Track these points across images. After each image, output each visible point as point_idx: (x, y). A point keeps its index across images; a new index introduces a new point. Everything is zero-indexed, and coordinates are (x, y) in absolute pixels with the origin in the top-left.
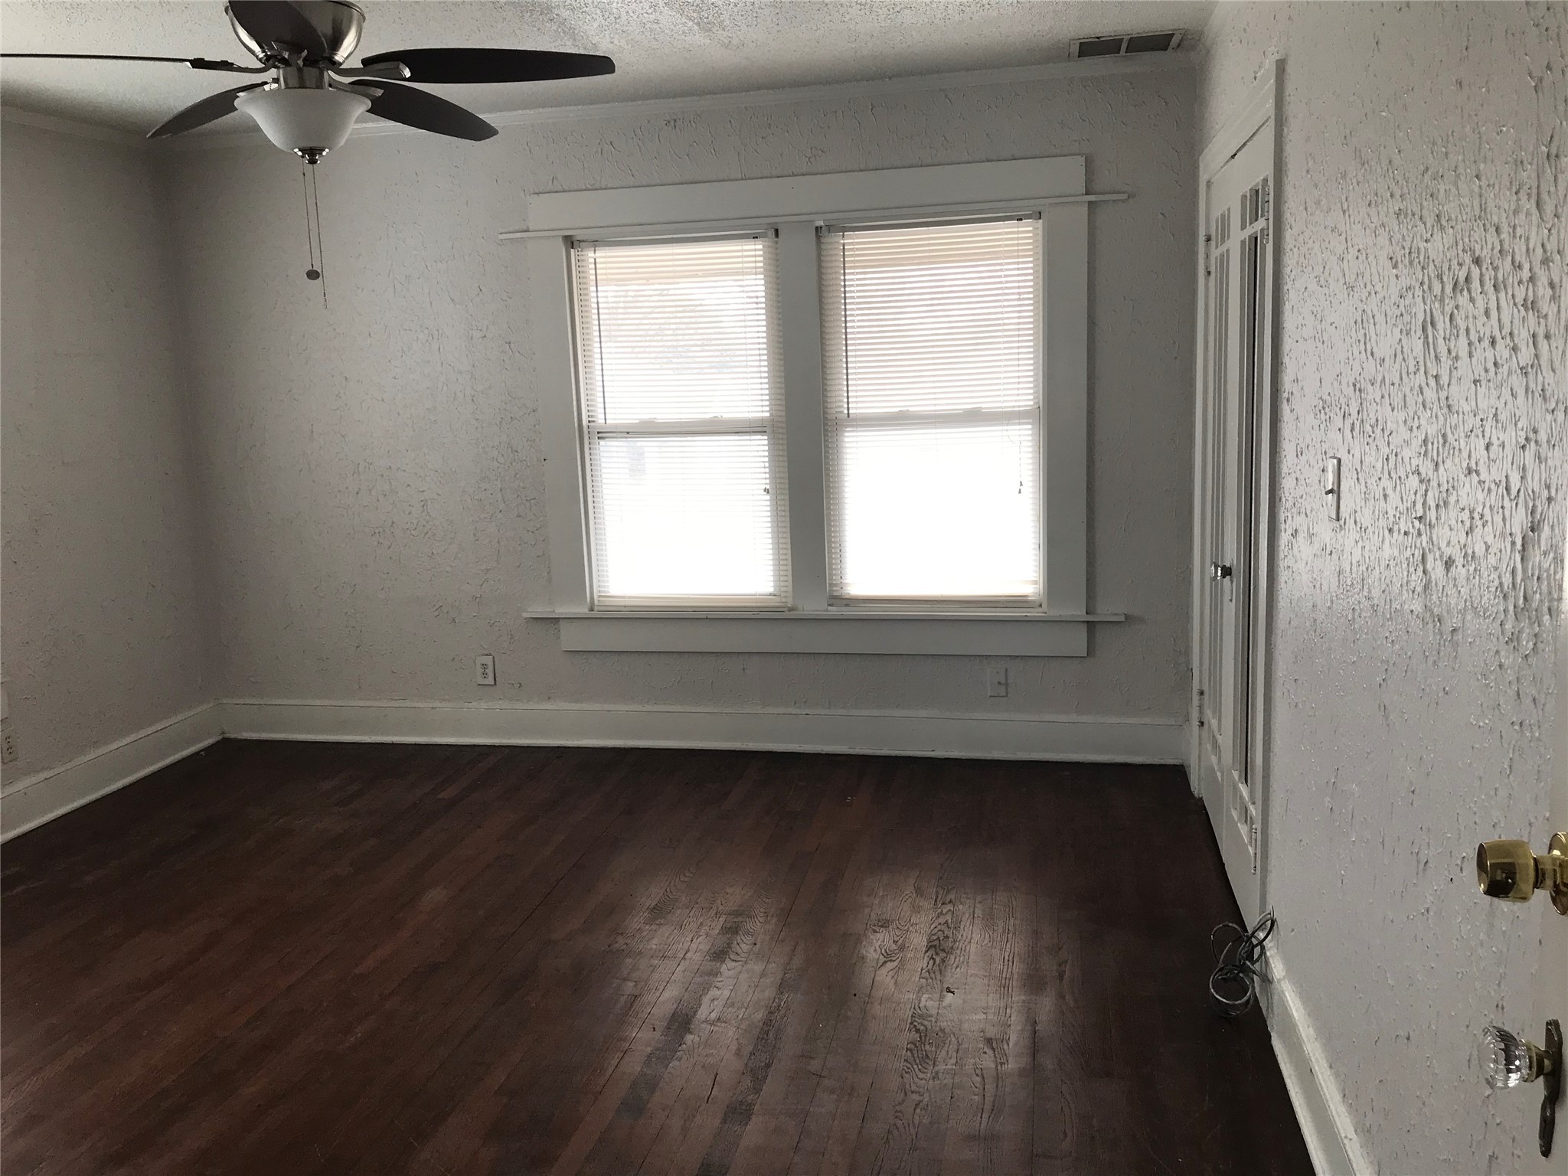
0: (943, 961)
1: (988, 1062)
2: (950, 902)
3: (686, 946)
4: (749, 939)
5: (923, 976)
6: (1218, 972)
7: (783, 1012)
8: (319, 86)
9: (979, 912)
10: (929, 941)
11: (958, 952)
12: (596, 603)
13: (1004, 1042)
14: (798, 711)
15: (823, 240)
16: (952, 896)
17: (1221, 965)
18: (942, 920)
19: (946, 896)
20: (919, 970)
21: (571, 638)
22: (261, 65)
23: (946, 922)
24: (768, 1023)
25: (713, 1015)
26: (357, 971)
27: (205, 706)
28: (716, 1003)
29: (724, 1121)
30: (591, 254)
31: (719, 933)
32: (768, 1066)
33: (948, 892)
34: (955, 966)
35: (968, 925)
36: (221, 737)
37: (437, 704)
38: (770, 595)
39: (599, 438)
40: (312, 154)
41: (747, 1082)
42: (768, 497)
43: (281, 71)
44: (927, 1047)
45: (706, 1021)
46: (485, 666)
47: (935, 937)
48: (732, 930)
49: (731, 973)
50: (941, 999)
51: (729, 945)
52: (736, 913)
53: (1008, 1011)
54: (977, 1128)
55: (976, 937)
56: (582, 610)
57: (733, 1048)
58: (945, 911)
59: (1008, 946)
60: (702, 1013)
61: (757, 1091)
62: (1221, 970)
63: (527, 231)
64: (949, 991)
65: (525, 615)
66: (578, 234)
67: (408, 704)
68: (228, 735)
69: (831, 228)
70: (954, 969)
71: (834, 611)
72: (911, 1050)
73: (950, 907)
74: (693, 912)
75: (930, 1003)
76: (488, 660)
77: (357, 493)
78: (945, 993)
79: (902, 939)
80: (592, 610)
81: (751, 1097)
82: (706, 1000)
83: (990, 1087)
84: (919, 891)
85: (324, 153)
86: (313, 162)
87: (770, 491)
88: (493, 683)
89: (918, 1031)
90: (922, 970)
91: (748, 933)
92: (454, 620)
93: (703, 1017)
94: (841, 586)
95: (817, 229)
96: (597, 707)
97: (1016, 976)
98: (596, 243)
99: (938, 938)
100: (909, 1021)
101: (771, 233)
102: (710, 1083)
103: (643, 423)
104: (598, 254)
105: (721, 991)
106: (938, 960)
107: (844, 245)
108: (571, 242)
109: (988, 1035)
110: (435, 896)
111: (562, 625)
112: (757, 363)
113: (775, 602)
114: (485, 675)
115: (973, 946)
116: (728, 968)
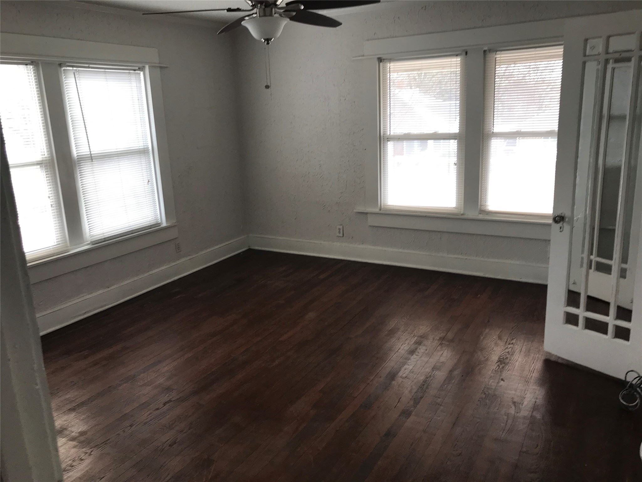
0: (503, 367)
1: (512, 411)
2: (512, 343)
3: (399, 347)
4: (424, 348)
5: (493, 372)
6: (625, 390)
7: (431, 378)
8: (271, 15)
9: (524, 349)
10: (499, 358)
11: (511, 364)
12: (382, 207)
13: (521, 404)
14: (462, 257)
15: (487, 56)
16: (514, 341)
17: (627, 388)
18: (507, 350)
19: (511, 341)
20: (492, 370)
21: (372, 221)
22: (251, 8)
23: (508, 352)
24: (425, 381)
25: (404, 375)
26: (280, 339)
27: (243, 237)
28: (406, 371)
29: (400, 415)
30: (388, 65)
31: (413, 344)
32: (421, 398)
33: (512, 339)
34: (507, 370)
35: (518, 354)
36: (249, 248)
37: (322, 242)
38: (454, 208)
39: (387, 141)
40: (268, 40)
41: (412, 403)
42: (456, 167)
43: (258, 10)
44: (487, 401)
45: (401, 377)
46: (339, 229)
47: (502, 357)
48: (419, 343)
49: (415, 360)
50: (498, 383)
51: (416, 349)
52: (421, 337)
53: (526, 392)
54: (500, 436)
55: (520, 359)
56: (377, 210)
57: (409, 389)
58: (509, 347)
59: (533, 365)
60: (400, 374)
61: (415, 407)
62: (626, 390)
63: (363, 56)
64: (502, 380)
65: (355, 211)
66: (383, 57)
67: (311, 241)
68: (251, 248)
69: (490, 51)
70: (507, 371)
71: (481, 217)
72: (480, 401)
73: (511, 346)
74: (404, 334)
75: (493, 384)
76: (341, 227)
77: (297, 161)
78: (500, 381)
79: (487, 357)
80: (380, 210)
81: (412, 409)
82: (403, 369)
83: (510, 422)
84: (500, 338)
85: (272, 40)
86: (268, 43)
87: (457, 164)
88: (342, 235)
89: (485, 394)
90: (493, 370)
91: (424, 345)
92: (329, 211)
93: (400, 375)
94: (485, 206)
95: (485, 51)
96: (381, 248)
97: (532, 379)
98: (391, 60)
99: (503, 358)
100: (482, 390)
101: (464, 53)
102: (397, 401)
103: (405, 135)
104: (391, 64)
105: (409, 367)
106: (501, 366)
107: (496, 58)
108: (380, 60)
109: (514, 400)
110: (311, 315)
111: (368, 215)
112: (455, 110)
113: (456, 211)
114: (339, 232)
115: (517, 363)
116: (414, 357)
